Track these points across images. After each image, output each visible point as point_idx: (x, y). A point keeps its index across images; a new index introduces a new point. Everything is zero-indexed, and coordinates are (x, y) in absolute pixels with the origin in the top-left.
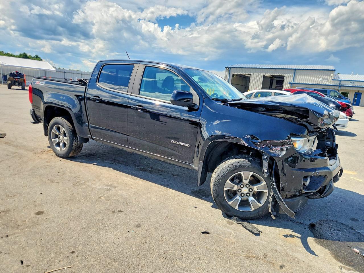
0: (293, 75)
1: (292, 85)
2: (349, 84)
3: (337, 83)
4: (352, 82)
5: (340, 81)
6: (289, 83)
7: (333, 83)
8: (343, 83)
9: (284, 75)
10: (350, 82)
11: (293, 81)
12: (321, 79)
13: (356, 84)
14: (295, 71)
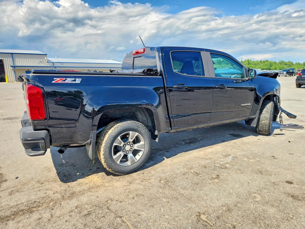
0: (12, 59)
1: (14, 68)
2: (59, 65)
3: (51, 65)
4: (62, 63)
5: (53, 63)
6: (11, 66)
7: (48, 65)
8: (56, 65)
9: (2, 59)
10: (60, 63)
11: (13, 64)
12: (38, 62)
13: (65, 65)
14: (12, 55)
